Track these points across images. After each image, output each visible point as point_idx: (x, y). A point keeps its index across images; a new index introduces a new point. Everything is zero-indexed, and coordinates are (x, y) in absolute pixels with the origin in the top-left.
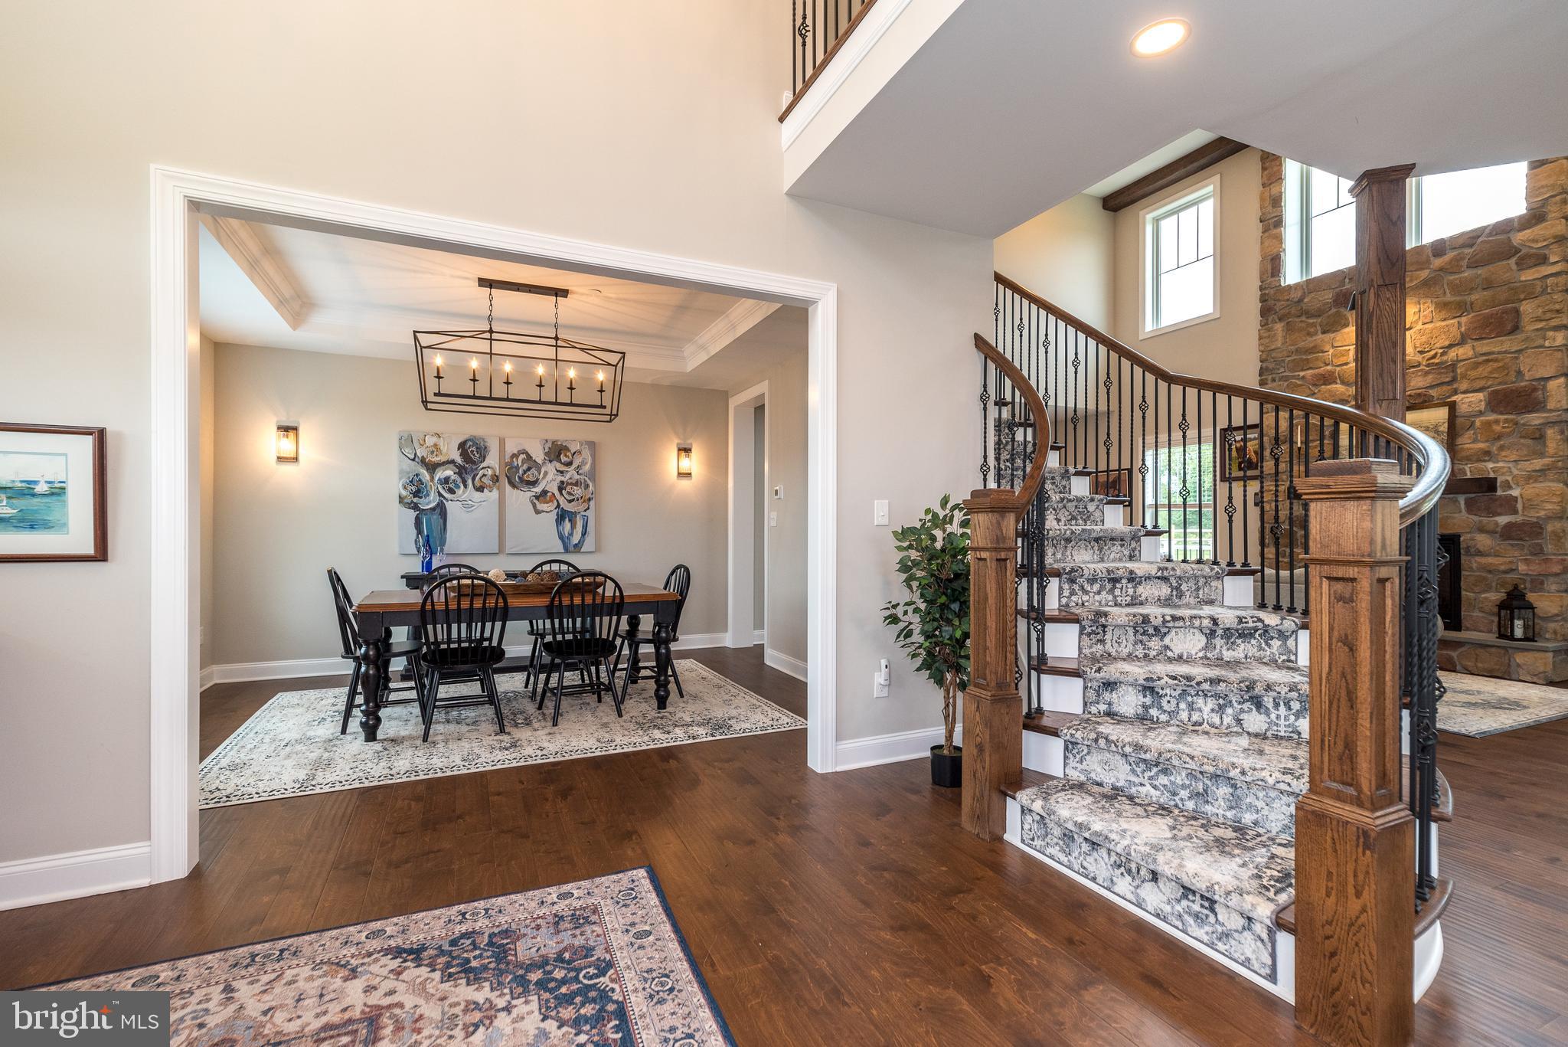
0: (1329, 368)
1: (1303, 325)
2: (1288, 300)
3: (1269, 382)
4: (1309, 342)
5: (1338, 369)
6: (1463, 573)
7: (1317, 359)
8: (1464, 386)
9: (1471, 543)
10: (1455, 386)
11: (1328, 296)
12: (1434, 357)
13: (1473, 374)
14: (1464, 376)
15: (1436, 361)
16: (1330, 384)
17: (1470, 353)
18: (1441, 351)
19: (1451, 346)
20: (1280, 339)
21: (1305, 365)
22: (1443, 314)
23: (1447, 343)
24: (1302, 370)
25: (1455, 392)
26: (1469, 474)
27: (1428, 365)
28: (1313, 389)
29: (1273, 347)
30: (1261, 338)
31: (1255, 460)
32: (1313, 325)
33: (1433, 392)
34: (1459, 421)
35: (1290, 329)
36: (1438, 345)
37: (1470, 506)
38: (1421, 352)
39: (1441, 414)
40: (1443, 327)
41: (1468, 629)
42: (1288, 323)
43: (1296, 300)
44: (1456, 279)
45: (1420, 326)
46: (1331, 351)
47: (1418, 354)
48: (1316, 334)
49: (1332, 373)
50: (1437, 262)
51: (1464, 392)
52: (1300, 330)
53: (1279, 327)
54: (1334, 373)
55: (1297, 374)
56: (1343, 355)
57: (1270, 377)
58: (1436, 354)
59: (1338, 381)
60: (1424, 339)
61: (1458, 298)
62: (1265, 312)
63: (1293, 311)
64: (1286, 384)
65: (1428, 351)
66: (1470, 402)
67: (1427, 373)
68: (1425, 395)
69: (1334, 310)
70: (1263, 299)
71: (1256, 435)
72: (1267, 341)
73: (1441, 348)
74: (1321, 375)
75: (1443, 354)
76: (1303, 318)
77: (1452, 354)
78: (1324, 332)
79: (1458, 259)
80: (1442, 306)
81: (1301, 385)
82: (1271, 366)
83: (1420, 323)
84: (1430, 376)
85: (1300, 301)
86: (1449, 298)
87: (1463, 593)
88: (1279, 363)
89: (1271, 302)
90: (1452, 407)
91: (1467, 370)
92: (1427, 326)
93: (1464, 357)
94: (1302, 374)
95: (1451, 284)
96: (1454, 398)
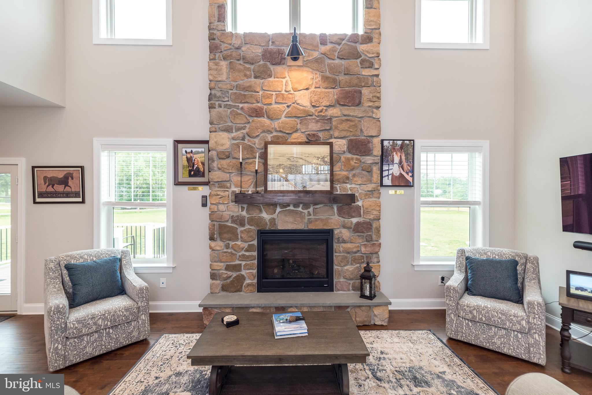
0: (259, 105)
1: (242, 67)
2: (230, 44)
3: (217, 107)
4: (245, 82)
5: (265, 107)
6: (335, 254)
7: (251, 96)
8: (336, 134)
9: (340, 235)
10: (332, 132)
11: (259, 51)
12: (321, 111)
13: (341, 127)
14: (336, 128)
15: (322, 114)
16: (260, 117)
17: (339, 113)
18: (325, 108)
19: (330, 106)
20: (225, 74)
21: (243, 99)
22: (325, 85)
23: (328, 104)
24: (241, 103)
25: (331, 138)
26: (339, 191)
27: (318, 116)
28: (249, 118)
29: (219, 79)
30: (210, 69)
31: (202, 170)
32: (249, 69)
33: (320, 134)
34: (334, 155)
35: (232, 67)
36: (324, 104)
37: (340, 213)
38: (314, 106)
39: (326, 150)
40: (326, 93)
41: (338, 290)
42: (231, 62)
43: (237, 46)
44: (332, 63)
45: (313, 89)
46: (261, 93)
47: (312, 108)
48: (250, 77)
49: (261, 109)
50: (323, 49)
51: (335, 138)
52: (240, 71)
53: (224, 64)
54: (262, 109)
55: (237, 104)
56: (268, 98)
57: (217, 103)
58: (323, 109)
59: (265, 116)
60: (316, 98)
61: (333, 76)
62: (213, 49)
63: (234, 54)
64: (229, 111)
65: (318, 107)
66: (340, 145)
67: (317, 121)
68: (317, 136)
69: (262, 62)
70: (211, 38)
71: (203, 150)
72: (215, 73)
73: (325, 106)
74: (254, 109)
75: (326, 110)
76: (241, 62)
77: (331, 112)
78: (256, 77)
79: (333, 50)
80: (325, 79)
81: (240, 114)
82: (219, 94)
83: (314, 87)
84: (319, 124)
85: (239, 48)
86: (328, 74)
87: (335, 267)
88: (225, 92)
89: (217, 41)
90: (331, 145)
91: (338, 124)
92: (317, 89)
93: (336, 115)
94: (241, 105)
95: (329, 65)
96: (331, 141)
